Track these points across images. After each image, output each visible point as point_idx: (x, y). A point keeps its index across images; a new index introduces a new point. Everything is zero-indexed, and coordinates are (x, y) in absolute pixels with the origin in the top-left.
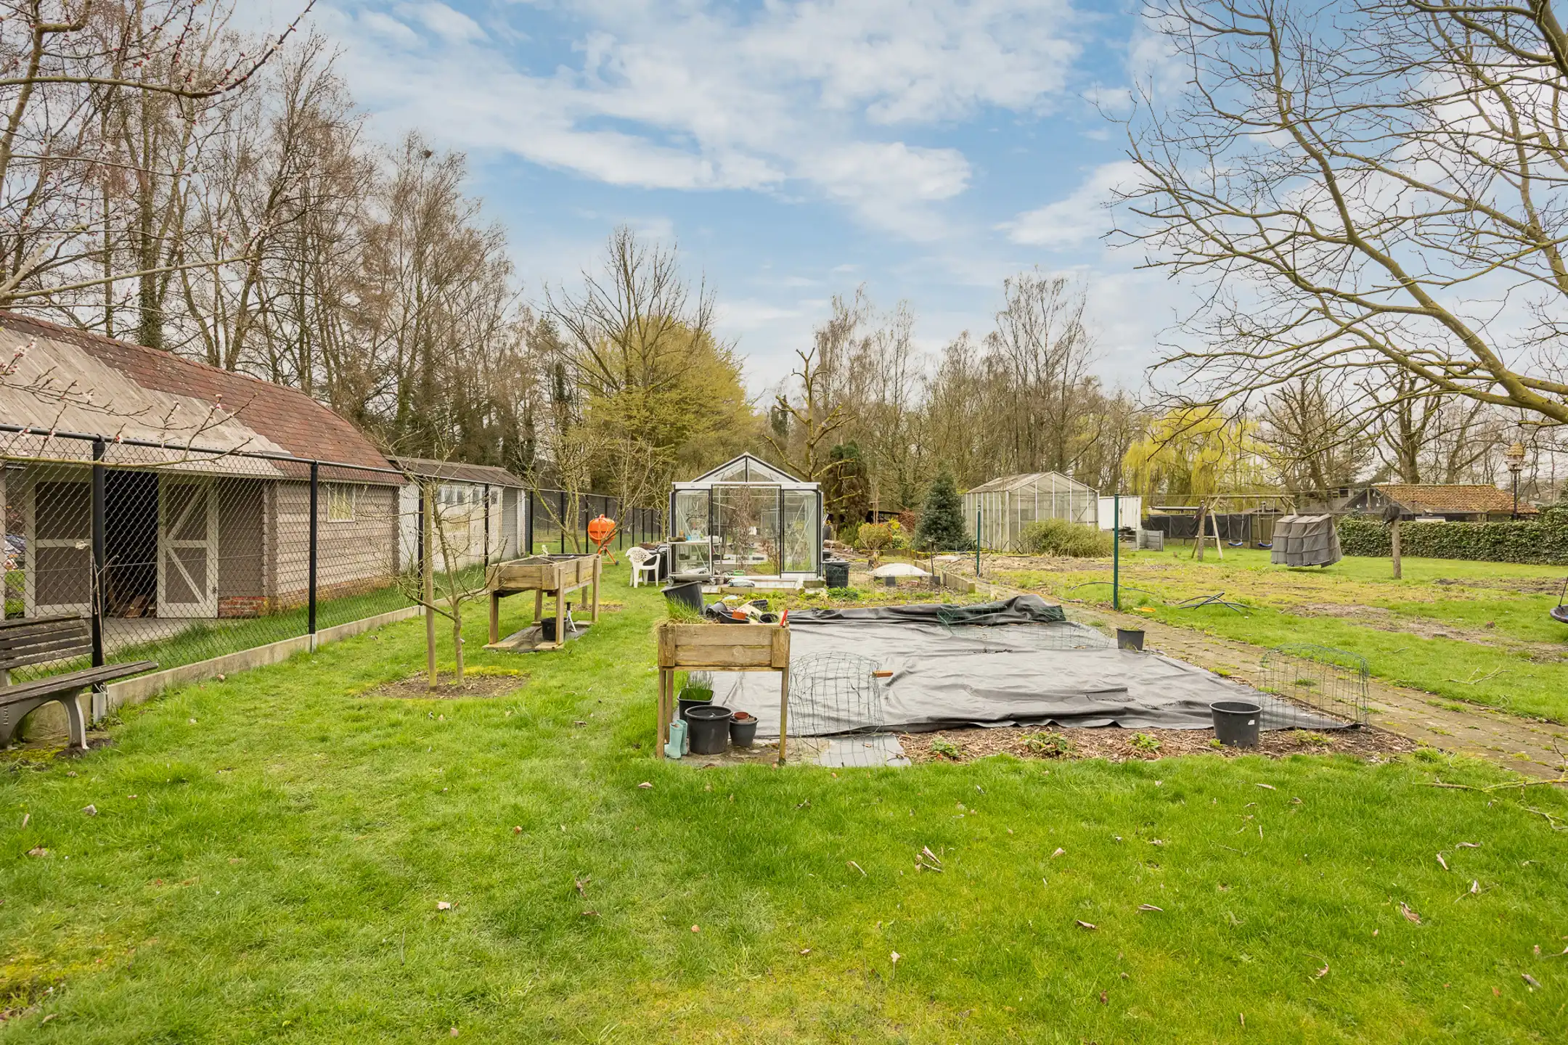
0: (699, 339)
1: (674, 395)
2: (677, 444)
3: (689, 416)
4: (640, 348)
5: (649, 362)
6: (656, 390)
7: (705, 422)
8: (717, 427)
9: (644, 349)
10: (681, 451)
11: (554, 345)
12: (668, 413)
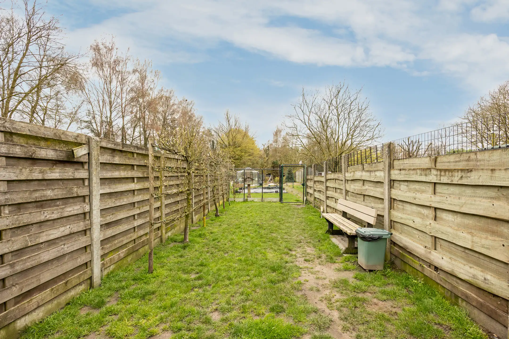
0: (245, 135)
1: (239, 148)
2: (240, 160)
3: (243, 153)
4: (231, 138)
5: (234, 141)
6: (236, 147)
7: (247, 155)
8: (250, 156)
9: (233, 138)
10: (241, 161)
11: (211, 135)
12: (238, 153)
